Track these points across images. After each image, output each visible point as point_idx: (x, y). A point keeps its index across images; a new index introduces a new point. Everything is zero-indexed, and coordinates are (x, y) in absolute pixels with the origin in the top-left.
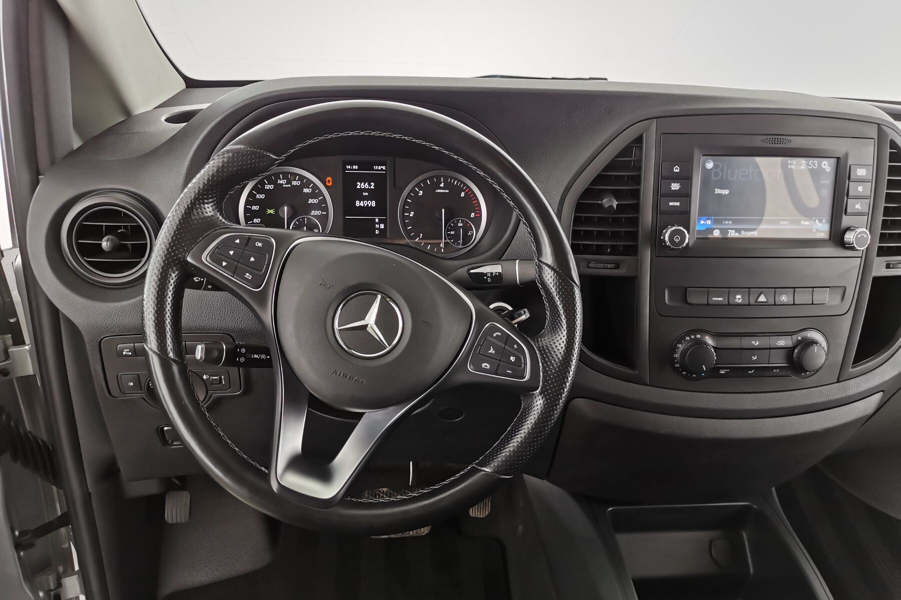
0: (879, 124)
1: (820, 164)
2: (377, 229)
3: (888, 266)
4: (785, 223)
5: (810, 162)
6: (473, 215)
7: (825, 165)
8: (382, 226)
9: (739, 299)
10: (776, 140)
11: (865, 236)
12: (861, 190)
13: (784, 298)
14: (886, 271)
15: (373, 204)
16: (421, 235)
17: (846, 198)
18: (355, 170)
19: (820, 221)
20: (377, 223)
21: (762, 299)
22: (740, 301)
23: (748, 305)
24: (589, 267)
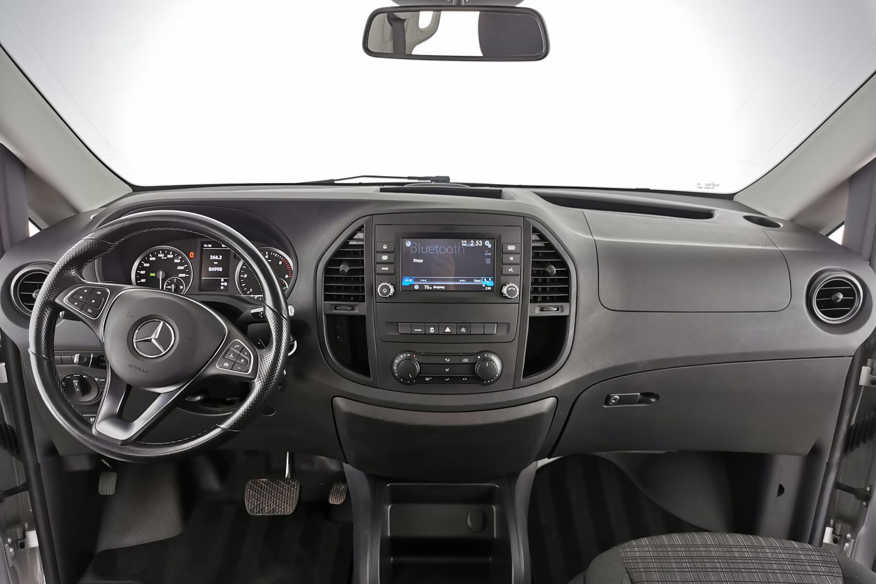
0: (524, 217)
1: (483, 243)
2: (222, 286)
3: (542, 310)
4: (463, 281)
5: (477, 241)
6: (287, 276)
7: (487, 243)
8: (226, 284)
9: (432, 330)
11: (514, 289)
12: (512, 260)
13: (463, 330)
14: (540, 313)
15: (221, 269)
16: (251, 289)
17: (501, 264)
18: (210, 247)
19: (488, 280)
20: (222, 282)
21: (448, 330)
22: (433, 332)
23: (439, 334)
24: (336, 309)
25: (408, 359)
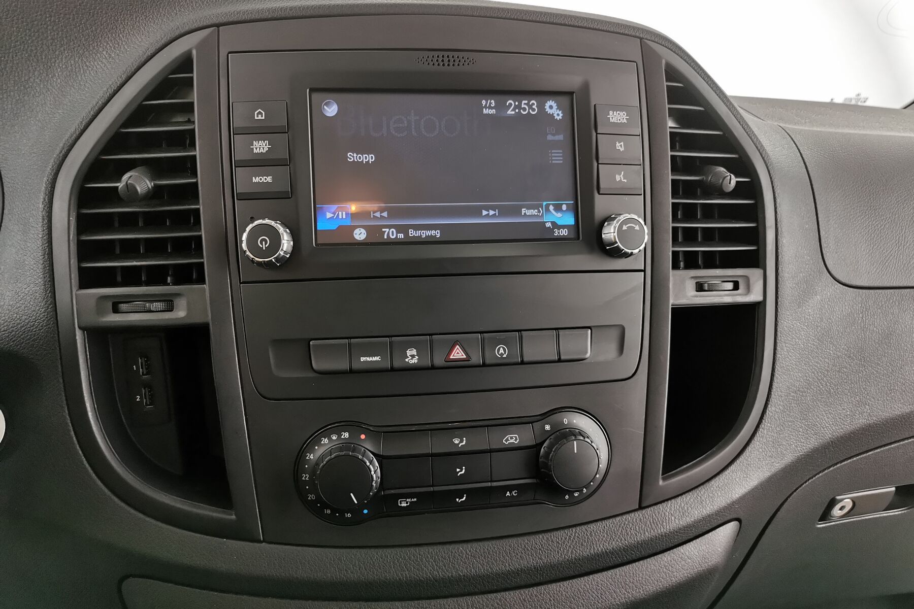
0: (641, 39)
1: (541, 107)
3: (700, 288)
4: (492, 213)
5: (523, 102)
7: (551, 107)
9: (413, 356)
10: (446, 60)
11: (637, 228)
12: (622, 149)
13: (502, 351)
14: (696, 296)
17: (595, 164)
19: (558, 208)
21: (458, 353)
22: (415, 360)
23: (433, 367)
24: (116, 310)
25: (346, 446)
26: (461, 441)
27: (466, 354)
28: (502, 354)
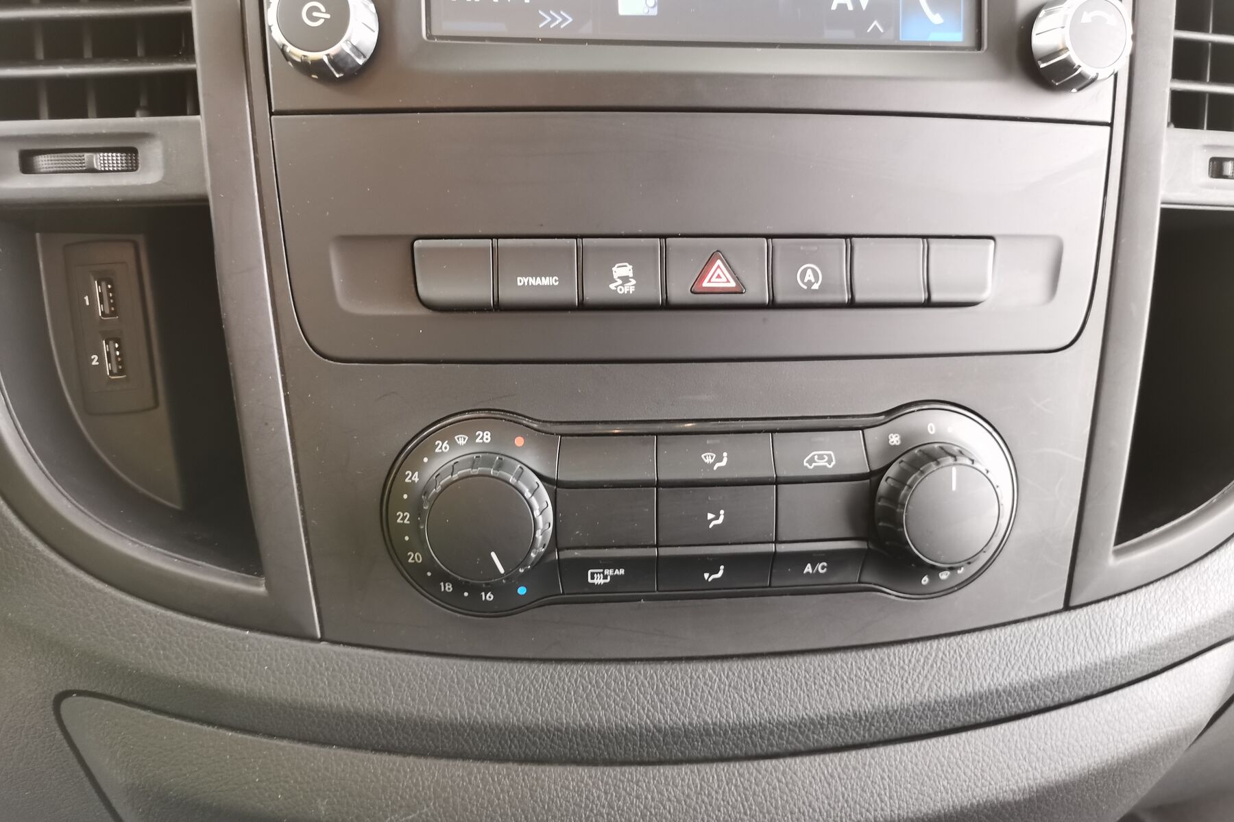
26: (719, 459)
27: (737, 279)
28: (810, 284)
